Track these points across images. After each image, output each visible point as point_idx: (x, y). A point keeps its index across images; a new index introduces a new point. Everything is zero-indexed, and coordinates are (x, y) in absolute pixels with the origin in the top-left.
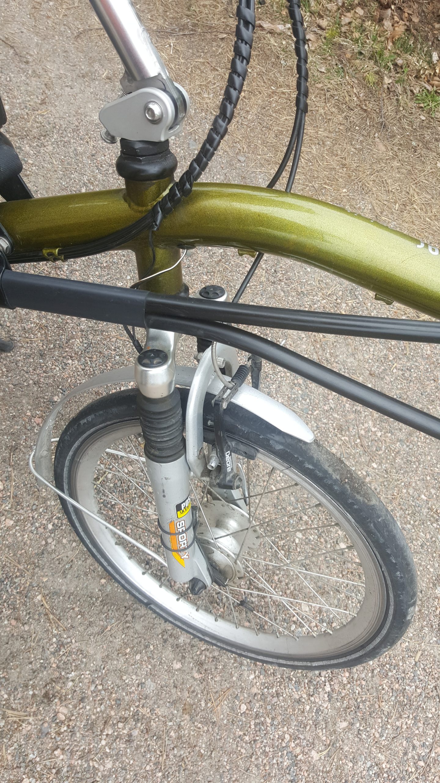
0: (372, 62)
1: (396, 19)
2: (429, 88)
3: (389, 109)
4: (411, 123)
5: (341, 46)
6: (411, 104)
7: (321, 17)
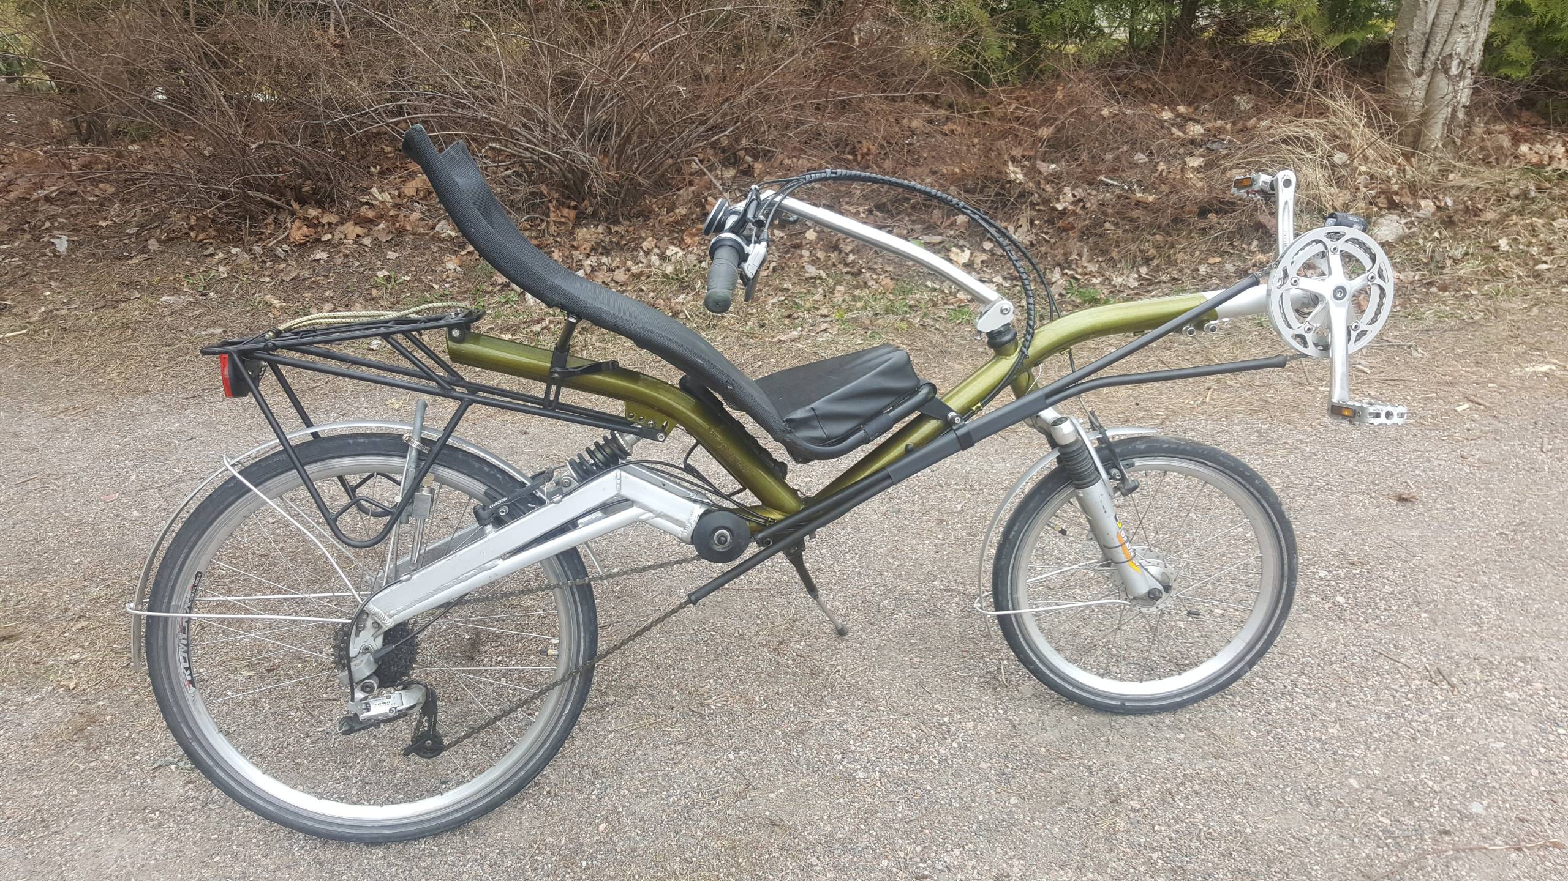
0: (891, 315)
1: (875, 277)
2: (951, 307)
3: (937, 338)
4: (964, 338)
5: (856, 320)
6: (950, 325)
7: (818, 309)
